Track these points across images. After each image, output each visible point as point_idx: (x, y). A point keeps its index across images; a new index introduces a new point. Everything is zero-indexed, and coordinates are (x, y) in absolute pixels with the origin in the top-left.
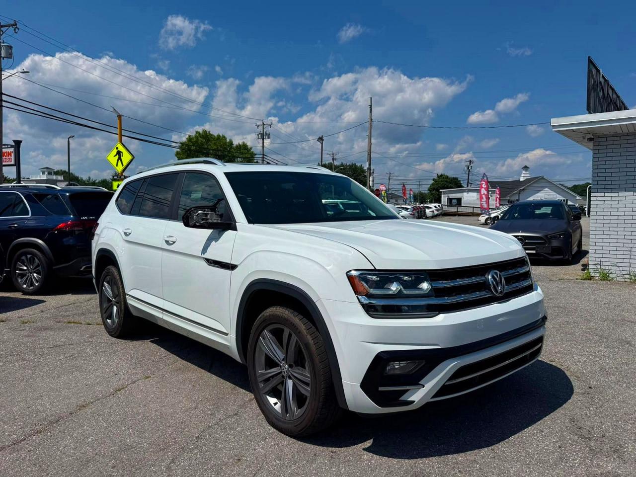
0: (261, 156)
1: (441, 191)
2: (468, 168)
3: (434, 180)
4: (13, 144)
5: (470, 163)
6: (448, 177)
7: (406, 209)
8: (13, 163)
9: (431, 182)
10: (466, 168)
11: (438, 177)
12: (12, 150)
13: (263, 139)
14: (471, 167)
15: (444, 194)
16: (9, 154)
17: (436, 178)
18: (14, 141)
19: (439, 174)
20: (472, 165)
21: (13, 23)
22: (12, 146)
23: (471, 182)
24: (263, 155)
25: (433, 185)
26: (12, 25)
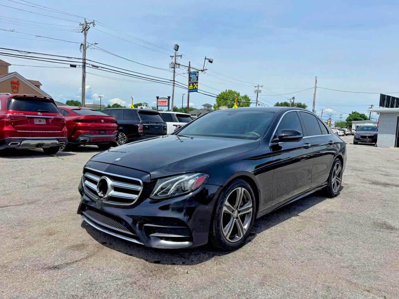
0: (256, 101)
1: (352, 121)
3: (350, 115)
4: (168, 98)
6: (359, 113)
8: (167, 105)
9: (348, 116)
11: (353, 113)
12: (167, 100)
13: (258, 93)
15: (354, 124)
16: (166, 102)
17: (351, 113)
18: (168, 97)
19: (354, 112)
21: (181, 55)
22: (167, 99)
23: (372, 118)
24: (257, 101)
25: (349, 117)
26: (180, 56)
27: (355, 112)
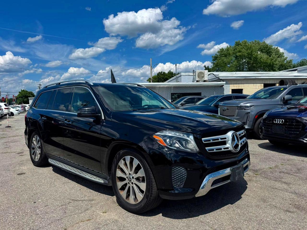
1: (29, 98)
2: (39, 88)
3: (19, 92)
5: (40, 85)
6: (27, 91)
7: (19, 107)
9: (18, 94)
10: (38, 88)
11: (22, 91)
14: (41, 87)
15: (30, 100)
19: (22, 90)
20: (41, 86)
27: (24, 90)
